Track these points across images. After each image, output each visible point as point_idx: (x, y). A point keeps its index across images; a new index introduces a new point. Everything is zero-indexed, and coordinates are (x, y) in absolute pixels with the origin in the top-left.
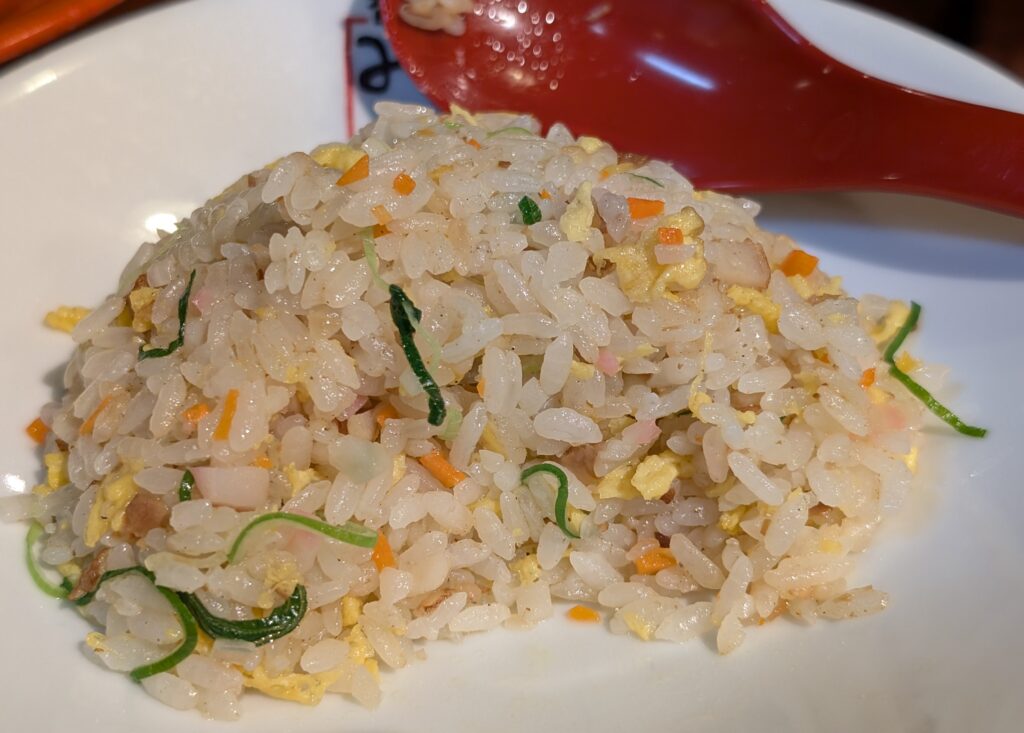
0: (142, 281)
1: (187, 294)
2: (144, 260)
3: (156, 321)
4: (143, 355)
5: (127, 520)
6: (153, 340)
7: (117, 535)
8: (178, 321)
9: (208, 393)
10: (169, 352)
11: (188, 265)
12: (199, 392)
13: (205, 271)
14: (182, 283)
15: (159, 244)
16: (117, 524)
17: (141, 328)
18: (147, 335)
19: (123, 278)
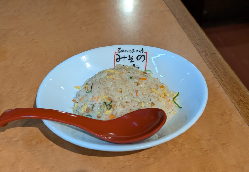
0: (87, 84)
1: (92, 85)
2: (87, 81)
3: (88, 88)
4: (87, 92)
5: (86, 110)
6: (88, 91)
7: (85, 112)
8: (91, 89)
9: (95, 97)
10: (90, 92)
11: (92, 82)
12: (94, 96)
13: (94, 83)
14: (92, 84)
15: (89, 79)
16: (85, 111)
17: (87, 89)
18: (87, 90)
19: (85, 83)
